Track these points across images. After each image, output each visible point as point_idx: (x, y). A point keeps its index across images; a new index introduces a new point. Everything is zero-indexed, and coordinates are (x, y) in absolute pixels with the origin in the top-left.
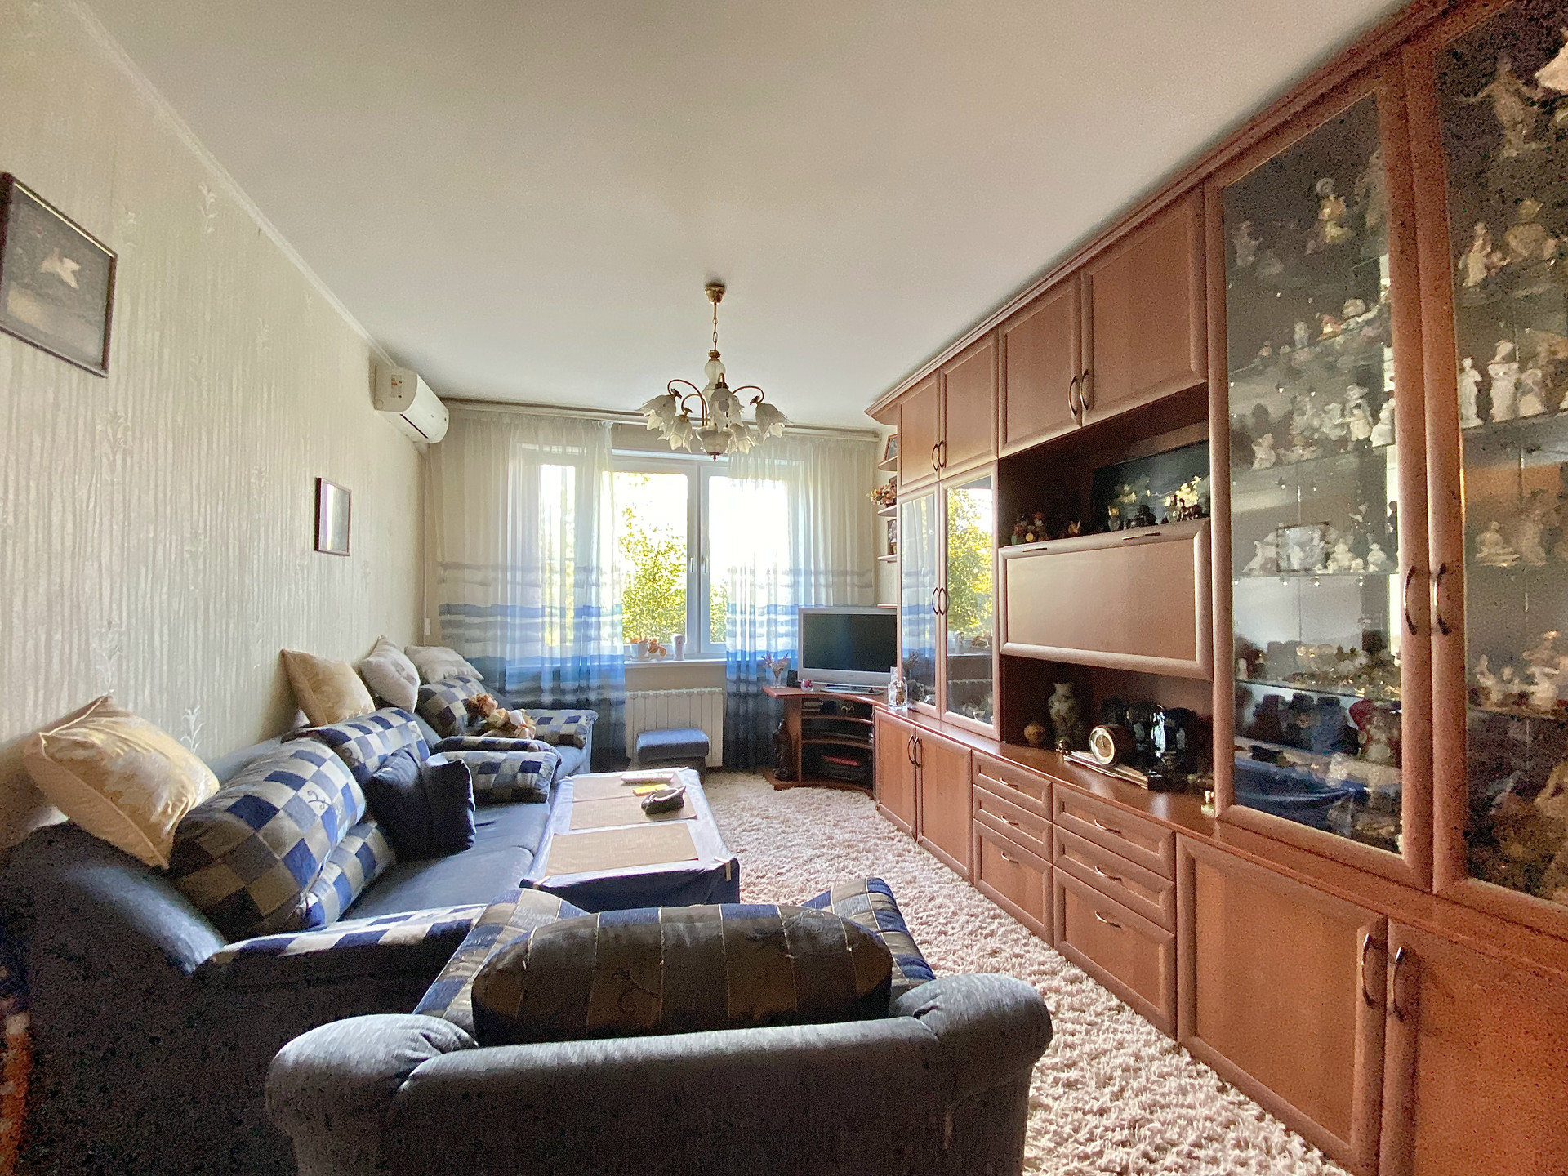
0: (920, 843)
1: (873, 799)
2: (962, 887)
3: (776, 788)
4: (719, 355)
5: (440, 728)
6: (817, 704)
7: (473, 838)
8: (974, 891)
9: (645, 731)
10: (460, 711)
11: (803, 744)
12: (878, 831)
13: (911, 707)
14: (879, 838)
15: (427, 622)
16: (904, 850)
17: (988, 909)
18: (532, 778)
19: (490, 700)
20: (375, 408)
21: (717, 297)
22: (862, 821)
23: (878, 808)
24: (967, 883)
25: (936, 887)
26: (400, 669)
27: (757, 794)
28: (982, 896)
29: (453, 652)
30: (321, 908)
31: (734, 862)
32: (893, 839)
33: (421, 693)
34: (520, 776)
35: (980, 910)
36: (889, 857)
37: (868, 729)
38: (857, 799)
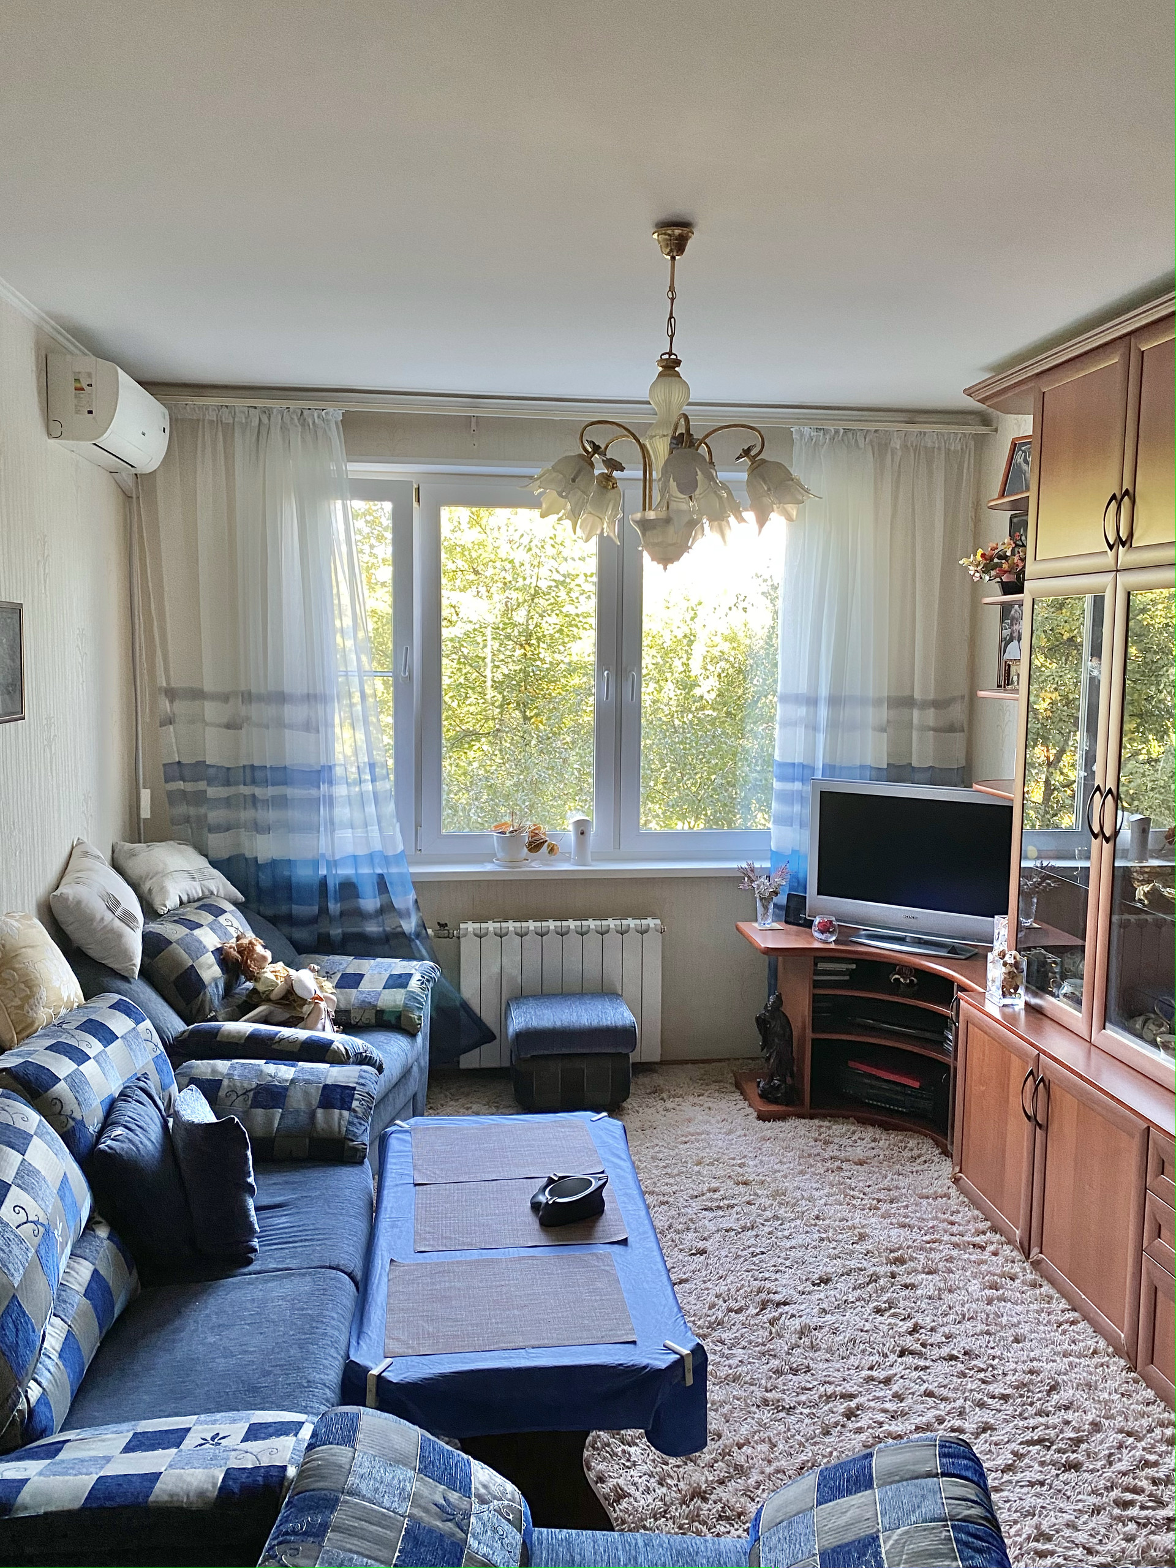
0: (1036, 1265)
1: (946, 1153)
2: (1113, 1368)
3: (762, 1117)
4: (678, 362)
5: (182, 1005)
6: (843, 967)
7: (255, 1243)
8: (1136, 1382)
9: (520, 996)
10: (211, 972)
11: (813, 1040)
12: (955, 1229)
13: (1034, 1001)
14: (956, 1245)
15: (145, 795)
16: (1003, 1275)
17: (1162, 1424)
18: (340, 1118)
19: (259, 949)
20: (49, 435)
21: (678, 245)
22: (924, 1202)
23: (956, 1181)
24: (1122, 1362)
25: (1062, 1364)
26: (113, 904)
27: (727, 1127)
28: (1150, 1394)
29: (190, 852)
30: (48, 1405)
31: (699, 1352)
32: (983, 1248)
33: (147, 938)
34: (320, 1113)
35: (1145, 1422)
36: (974, 1286)
37: (944, 1023)
38: (916, 1152)
